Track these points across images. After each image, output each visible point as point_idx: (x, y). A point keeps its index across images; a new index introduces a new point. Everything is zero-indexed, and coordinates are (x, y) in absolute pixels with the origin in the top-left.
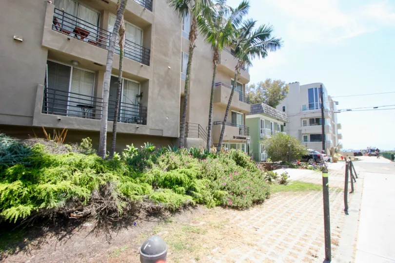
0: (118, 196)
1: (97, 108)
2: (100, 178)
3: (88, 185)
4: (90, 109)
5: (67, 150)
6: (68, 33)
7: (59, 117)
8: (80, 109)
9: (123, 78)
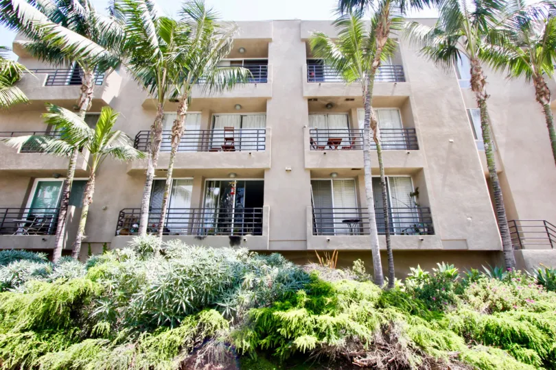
0: (408, 345)
1: (364, 221)
2: (380, 314)
3: (367, 323)
4: (357, 224)
5: (339, 276)
6: (323, 148)
7: (328, 237)
8: (346, 225)
9: (387, 176)
